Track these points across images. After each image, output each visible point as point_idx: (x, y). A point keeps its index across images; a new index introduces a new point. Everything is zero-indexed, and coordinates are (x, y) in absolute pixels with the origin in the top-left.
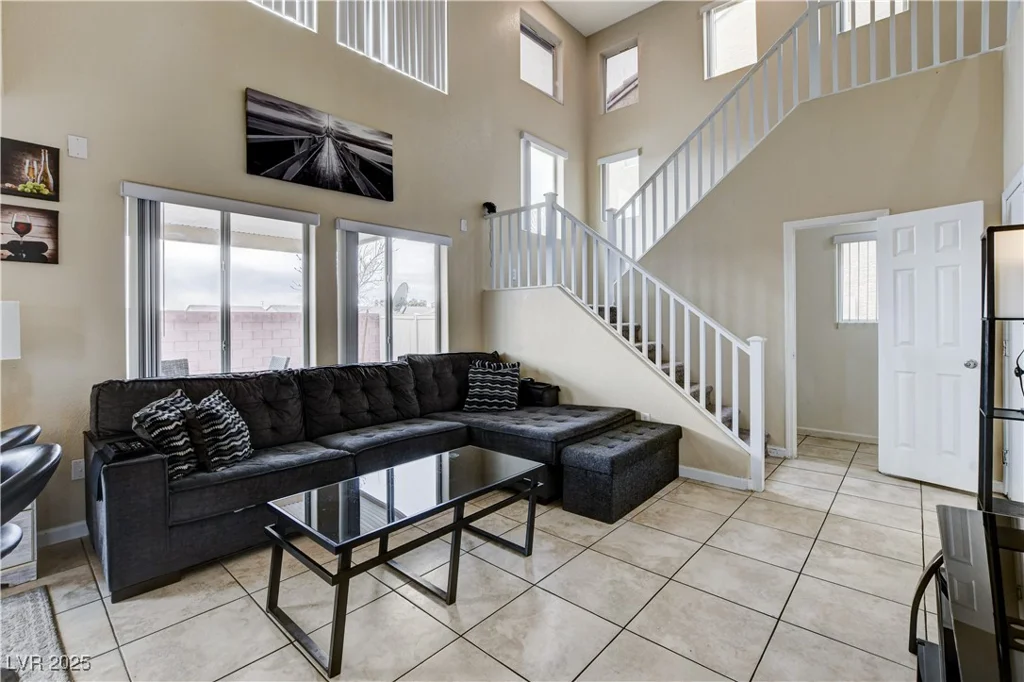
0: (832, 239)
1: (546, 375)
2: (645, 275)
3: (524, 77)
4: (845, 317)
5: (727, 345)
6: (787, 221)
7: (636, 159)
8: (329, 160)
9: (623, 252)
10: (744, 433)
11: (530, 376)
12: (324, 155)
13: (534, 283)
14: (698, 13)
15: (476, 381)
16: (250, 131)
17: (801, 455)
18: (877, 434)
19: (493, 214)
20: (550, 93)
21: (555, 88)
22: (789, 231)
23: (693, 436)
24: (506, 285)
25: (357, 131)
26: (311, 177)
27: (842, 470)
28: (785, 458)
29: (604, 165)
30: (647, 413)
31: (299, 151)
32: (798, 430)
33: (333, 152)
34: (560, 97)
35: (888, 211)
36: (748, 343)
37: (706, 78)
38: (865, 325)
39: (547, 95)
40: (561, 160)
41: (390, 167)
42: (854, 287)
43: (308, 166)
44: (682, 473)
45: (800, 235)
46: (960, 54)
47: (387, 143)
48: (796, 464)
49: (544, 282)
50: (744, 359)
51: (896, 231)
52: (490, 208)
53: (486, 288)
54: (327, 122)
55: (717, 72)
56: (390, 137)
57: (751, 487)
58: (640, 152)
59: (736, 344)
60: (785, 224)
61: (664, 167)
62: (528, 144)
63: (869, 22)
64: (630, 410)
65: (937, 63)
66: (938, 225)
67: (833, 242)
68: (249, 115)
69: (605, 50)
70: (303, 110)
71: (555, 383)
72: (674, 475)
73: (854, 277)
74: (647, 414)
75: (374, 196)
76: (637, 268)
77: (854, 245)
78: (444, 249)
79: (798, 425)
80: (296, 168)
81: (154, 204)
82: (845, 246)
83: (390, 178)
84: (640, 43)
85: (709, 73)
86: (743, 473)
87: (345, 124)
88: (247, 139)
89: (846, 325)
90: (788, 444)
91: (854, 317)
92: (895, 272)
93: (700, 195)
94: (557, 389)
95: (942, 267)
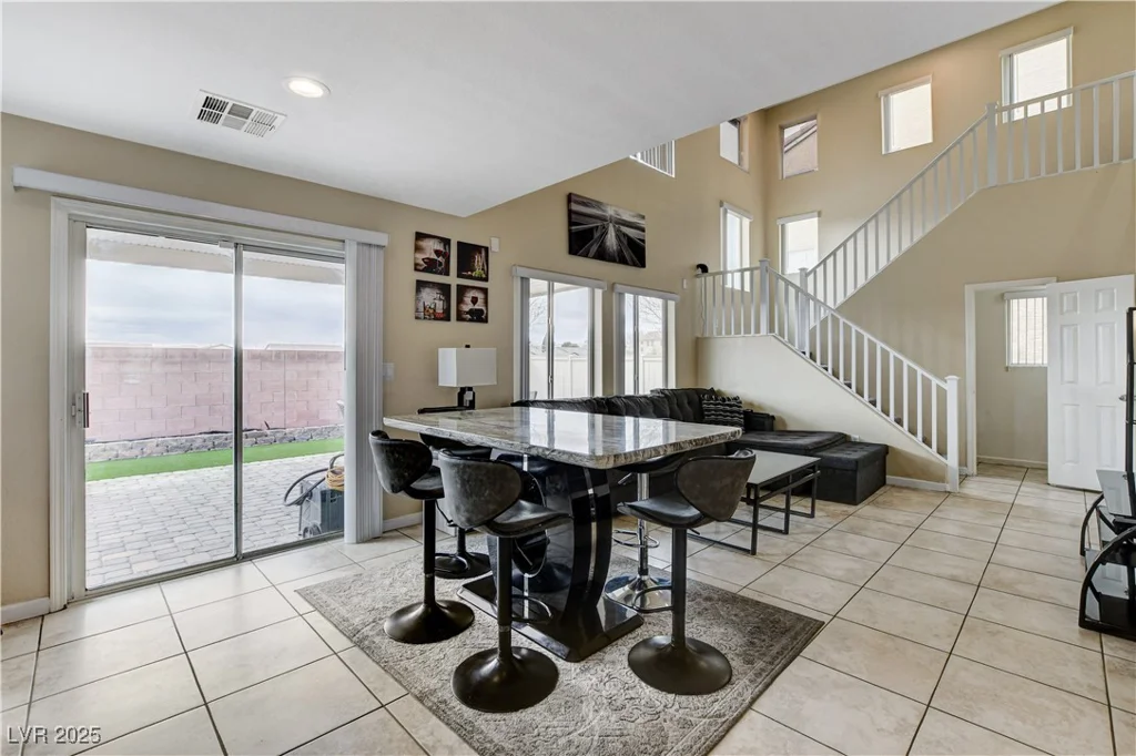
0: (1002, 295)
1: (760, 407)
2: (842, 320)
3: (722, 155)
4: (1014, 361)
5: (927, 383)
6: (968, 283)
7: (816, 219)
8: (611, 240)
9: (825, 304)
10: (942, 452)
11: (750, 408)
12: (609, 236)
13: (747, 331)
14: (877, 96)
15: (709, 411)
16: (571, 223)
17: (979, 474)
18: (1047, 460)
19: (705, 274)
20: (736, 162)
21: (740, 158)
22: (969, 292)
23: (898, 453)
24: (720, 333)
25: (627, 217)
26: (602, 255)
27: (1019, 483)
28: (967, 476)
29: (783, 226)
30: (855, 436)
31: (597, 235)
32: (978, 458)
33: (613, 234)
34: (746, 165)
35: (1055, 279)
36: (946, 381)
37: (883, 153)
38: (1032, 369)
39: (734, 165)
40: (746, 222)
41: (643, 241)
42: (1023, 334)
43: (600, 246)
44: (888, 482)
45: (978, 295)
46: (1116, 158)
47: (642, 222)
48: (978, 479)
49: (758, 330)
50: (942, 394)
51: (1062, 295)
52: (704, 268)
53: (699, 336)
54: (610, 212)
55: (894, 148)
56: (643, 217)
57: (948, 489)
58: (819, 214)
59: (935, 381)
60: (966, 286)
61: (854, 235)
62: (726, 212)
63: (1039, 112)
64: (840, 434)
65: (1097, 164)
66: (1098, 291)
67: (1003, 298)
68: (570, 212)
69: (784, 123)
70: (598, 204)
71: (771, 414)
72: (883, 483)
73: (1023, 326)
74: (857, 437)
75: (635, 265)
76: (835, 314)
77: (1023, 301)
78: (672, 305)
79: (978, 453)
80: (594, 249)
81: (527, 279)
82: (1014, 302)
83: (643, 249)
84: (819, 117)
85: (887, 148)
86: (942, 479)
87: (620, 211)
88: (570, 231)
89: (1016, 368)
90: (969, 464)
91: (1022, 362)
92: (1062, 327)
93: (888, 259)
94: (773, 417)
95: (1101, 324)
